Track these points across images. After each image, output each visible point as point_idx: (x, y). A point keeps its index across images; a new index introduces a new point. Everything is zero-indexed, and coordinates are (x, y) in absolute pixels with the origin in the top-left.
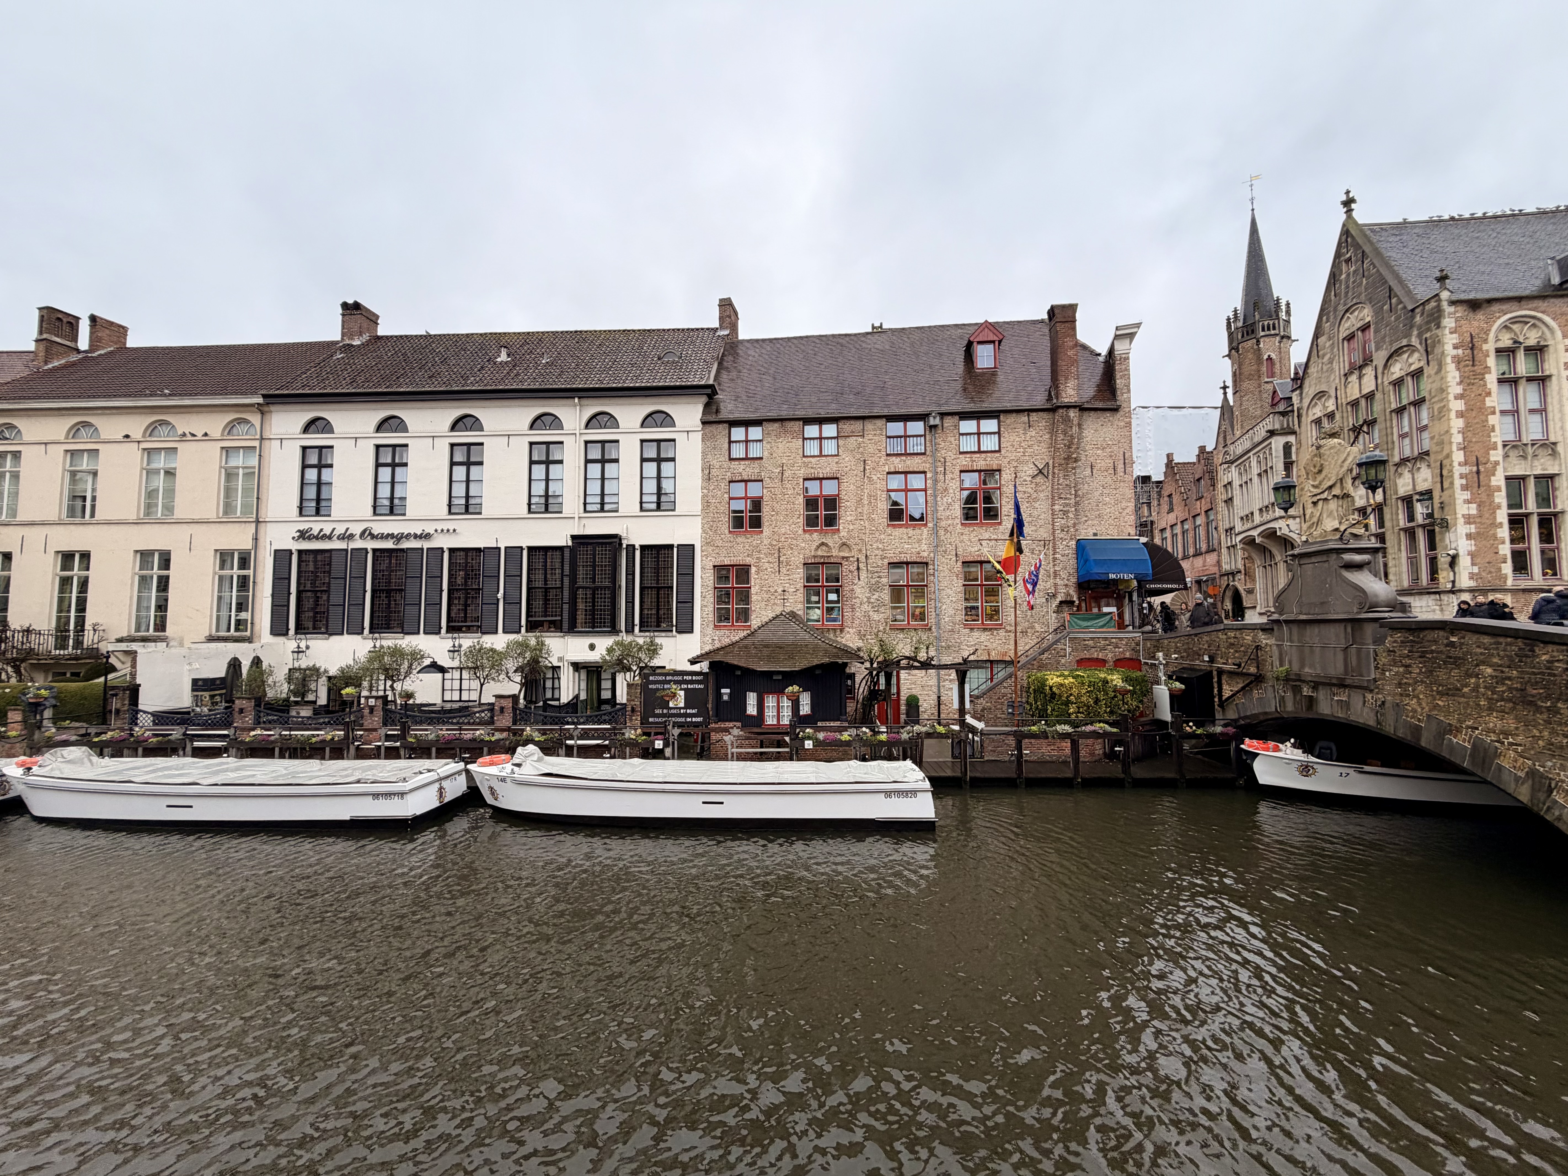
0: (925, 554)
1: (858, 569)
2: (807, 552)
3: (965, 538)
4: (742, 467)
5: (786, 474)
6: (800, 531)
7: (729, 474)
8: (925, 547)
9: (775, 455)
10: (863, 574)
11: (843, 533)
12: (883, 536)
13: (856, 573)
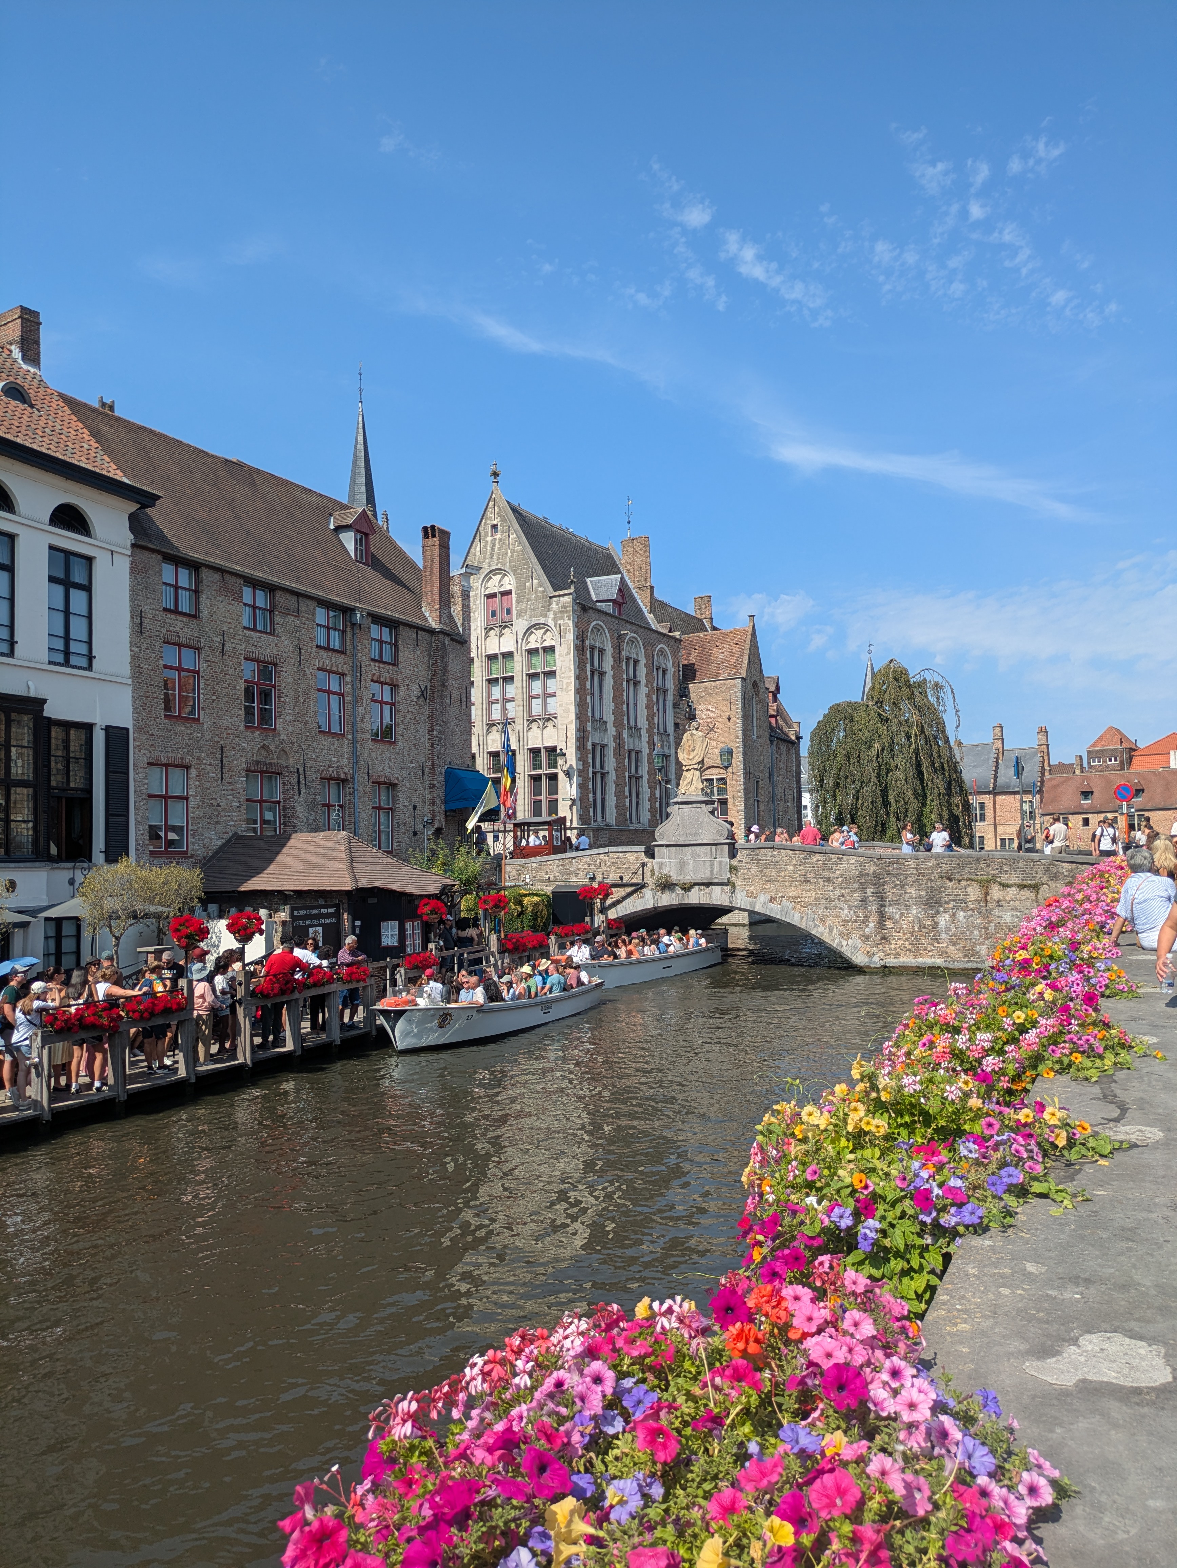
0: (346, 770)
1: (299, 782)
2: (250, 755)
3: (374, 755)
4: (180, 625)
5: (228, 646)
6: (242, 728)
7: (164, 631)
8: (346, 762)
9: (215, 617)
10: (303, 791)
11: (283, 736)
12: (315, 745)
13: (296, 787)
